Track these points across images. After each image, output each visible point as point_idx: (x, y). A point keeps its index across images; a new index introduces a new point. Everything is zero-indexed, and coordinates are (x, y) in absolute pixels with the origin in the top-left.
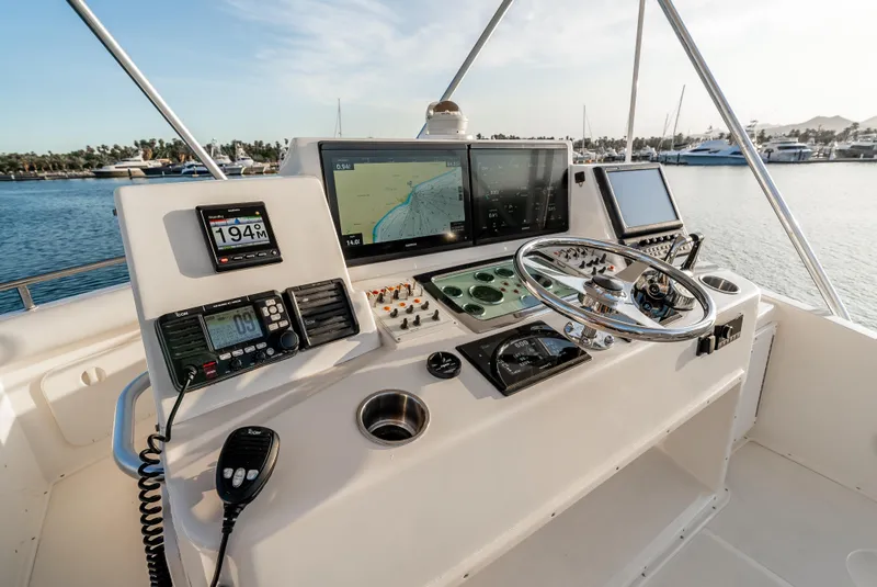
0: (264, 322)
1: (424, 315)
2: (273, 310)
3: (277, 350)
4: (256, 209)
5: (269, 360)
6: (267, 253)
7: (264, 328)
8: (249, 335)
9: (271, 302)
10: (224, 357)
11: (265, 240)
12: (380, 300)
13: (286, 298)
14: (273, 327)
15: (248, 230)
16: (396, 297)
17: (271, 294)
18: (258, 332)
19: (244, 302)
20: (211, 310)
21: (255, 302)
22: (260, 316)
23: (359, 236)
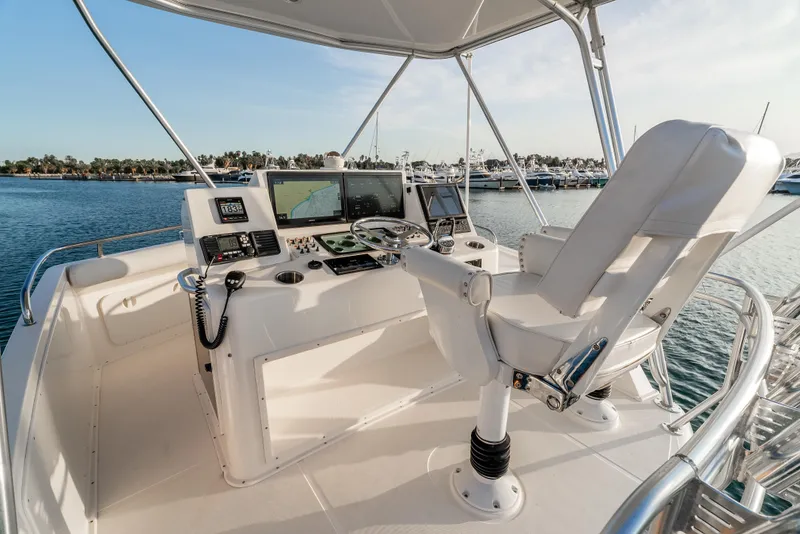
0: (240, 243)
1: (311, 249)
2: (244, 239)
3: (246, 254)
4: (238, 200)
5: (242, 258)
6: (242, 217)
7: (240, 246)
8: (234, 247)
9: (243, 236)
10: (226, 254)
11: (242, 212)
12: (293, 243)
13: (250, 235)
14: (244, 246)
15: (236, 208)
16: (301, 242)
17: (244, 233)
18: (238, 247)
19: (233, 235)
20: (220, 237)
21: (237, 236)
22: (239, 241)
23: (285, 215)
